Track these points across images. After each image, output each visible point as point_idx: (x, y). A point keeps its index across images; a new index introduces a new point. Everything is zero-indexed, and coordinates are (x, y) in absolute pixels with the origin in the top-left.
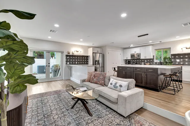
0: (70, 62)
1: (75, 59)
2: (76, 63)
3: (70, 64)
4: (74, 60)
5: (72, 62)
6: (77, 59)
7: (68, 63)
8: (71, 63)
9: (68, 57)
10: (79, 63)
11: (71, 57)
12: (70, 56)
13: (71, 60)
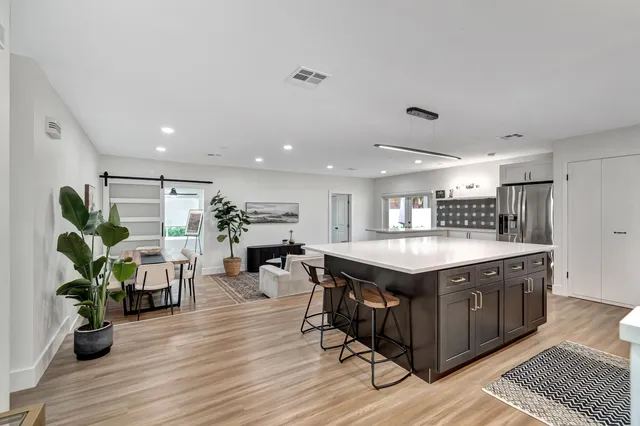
0: (447, 219)
1: (462, 211)
2: (466, 223)
3: (447, 225)
4: (458, 214)
5: (454, 221)
6: (470, 211)
7: (443, 223)
8: (451, 222)
9: (441, 208)
10: (474, 223)
11: (451, 207)
12: (447, 203)
13: (451, 214)
